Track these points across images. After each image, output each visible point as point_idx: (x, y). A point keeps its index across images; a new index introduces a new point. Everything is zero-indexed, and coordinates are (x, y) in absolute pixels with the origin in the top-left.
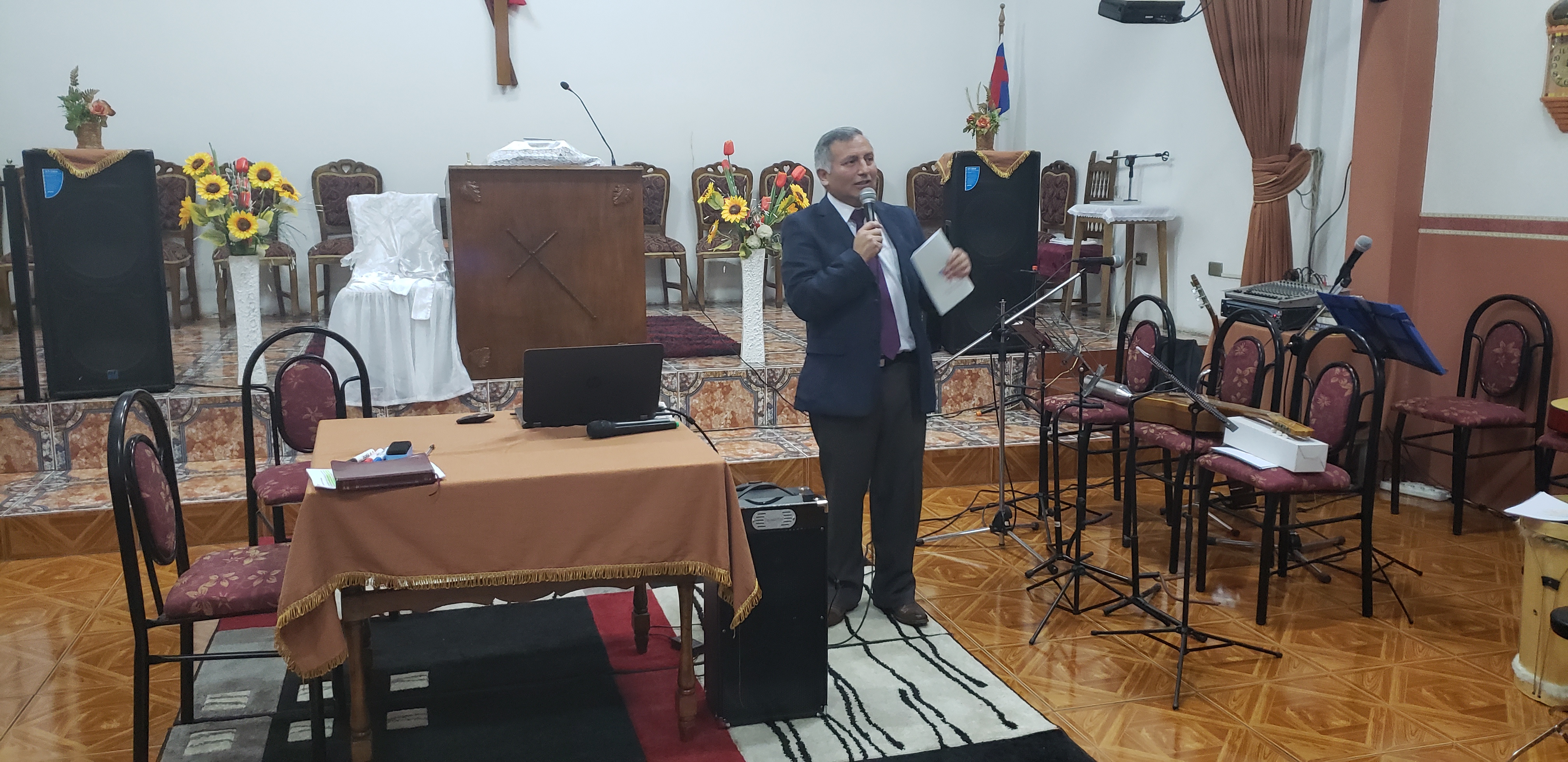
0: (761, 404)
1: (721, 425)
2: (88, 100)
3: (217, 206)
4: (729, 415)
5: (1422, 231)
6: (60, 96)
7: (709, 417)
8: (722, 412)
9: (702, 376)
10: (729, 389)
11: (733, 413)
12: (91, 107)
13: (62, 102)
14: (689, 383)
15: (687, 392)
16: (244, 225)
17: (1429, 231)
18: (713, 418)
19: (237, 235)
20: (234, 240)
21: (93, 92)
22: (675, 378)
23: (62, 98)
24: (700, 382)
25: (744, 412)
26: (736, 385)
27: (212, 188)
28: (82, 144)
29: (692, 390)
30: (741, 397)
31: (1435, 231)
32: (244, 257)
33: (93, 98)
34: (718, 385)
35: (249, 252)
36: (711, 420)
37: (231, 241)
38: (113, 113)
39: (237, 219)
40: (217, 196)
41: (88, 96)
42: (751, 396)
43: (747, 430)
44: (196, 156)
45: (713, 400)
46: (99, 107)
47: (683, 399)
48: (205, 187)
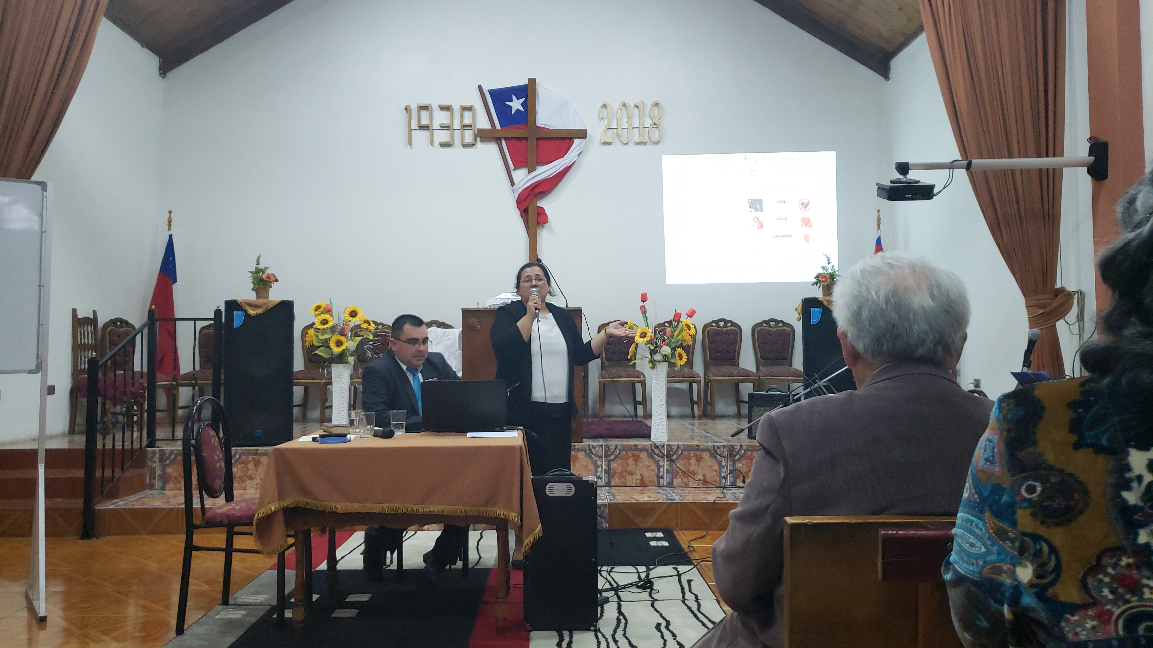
0: (661, 470)
1: (633, 483)
2: (263, 273)
3: (326, 333)
4: (638, 477)
6: (250, 271)
7: (624, 477)
8: (634, 474)
9: (620, 447)
10: (639, 457)
11: (641, 475)
12: (264, 277)
13: (251, 275)
14: (610, 452)
15: (609, 458)
16: (339, 344)
18: (627, 478)
19: (337, 350)
20: (335, 354)
21: (267, 268)
22: (601, 448)
23: (251, 272)
24: (618, 452)
25: (650, 475)
26: (643, 455)
27: (324, 322)
28: (258, 298)
29: (612, 457)
30: (647, 464)
32: (341, 364)
33: (266, 271)
34: (630, 455)
35: (343, 361)
36: (626, 480)
37: (334, 355)
38: (277, 281)
39: (336, 340)
40: (325, 327)
41: (263, 271)
42: (654, 463)
43: (650, 487)
44: (318, 304)
45: (628, 465)
46: (268, 277)
47: (606, 463)
48: (320, 321)
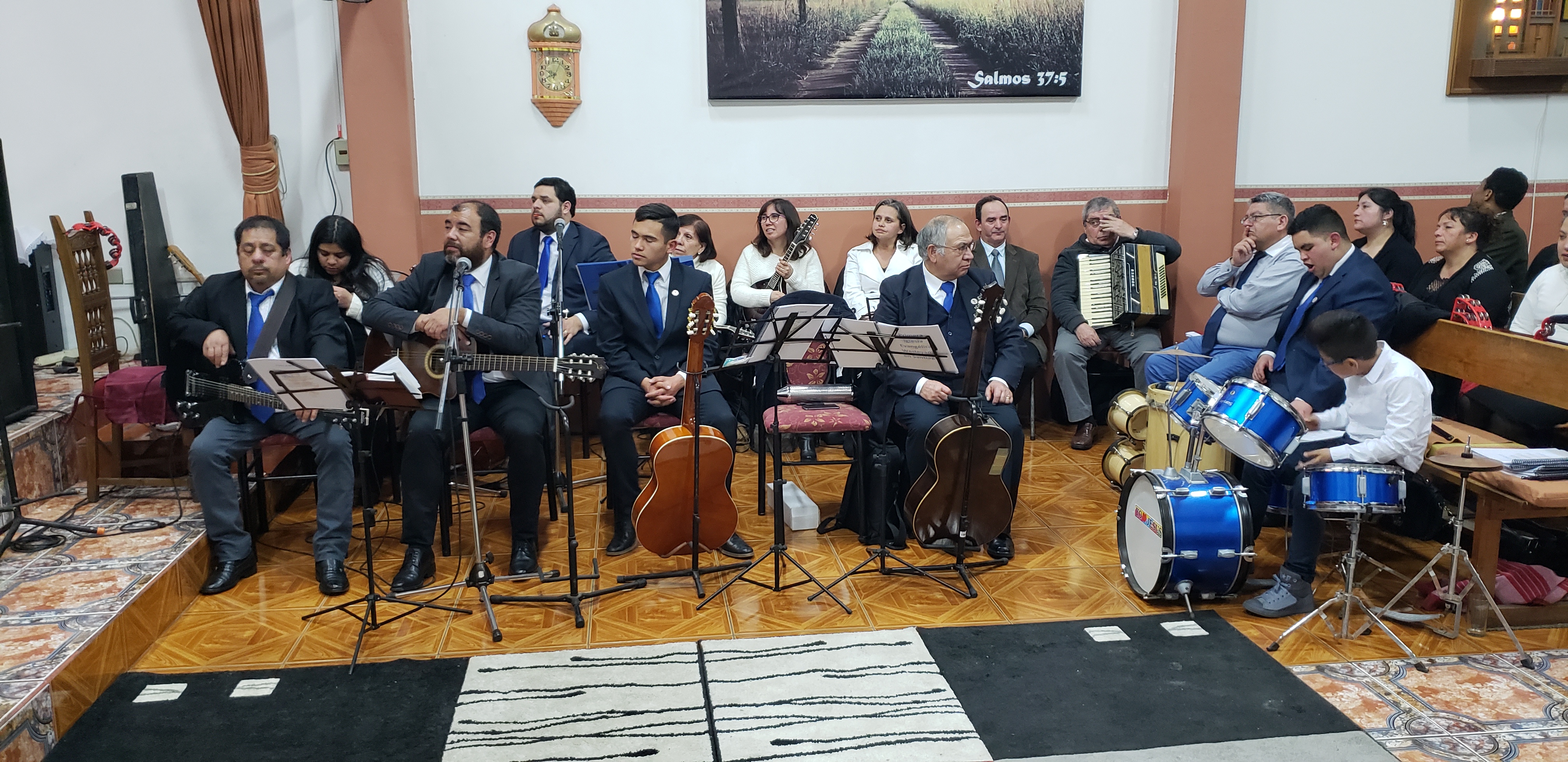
5: (423, 212)
17: (431, 212)
31: (438, 212)
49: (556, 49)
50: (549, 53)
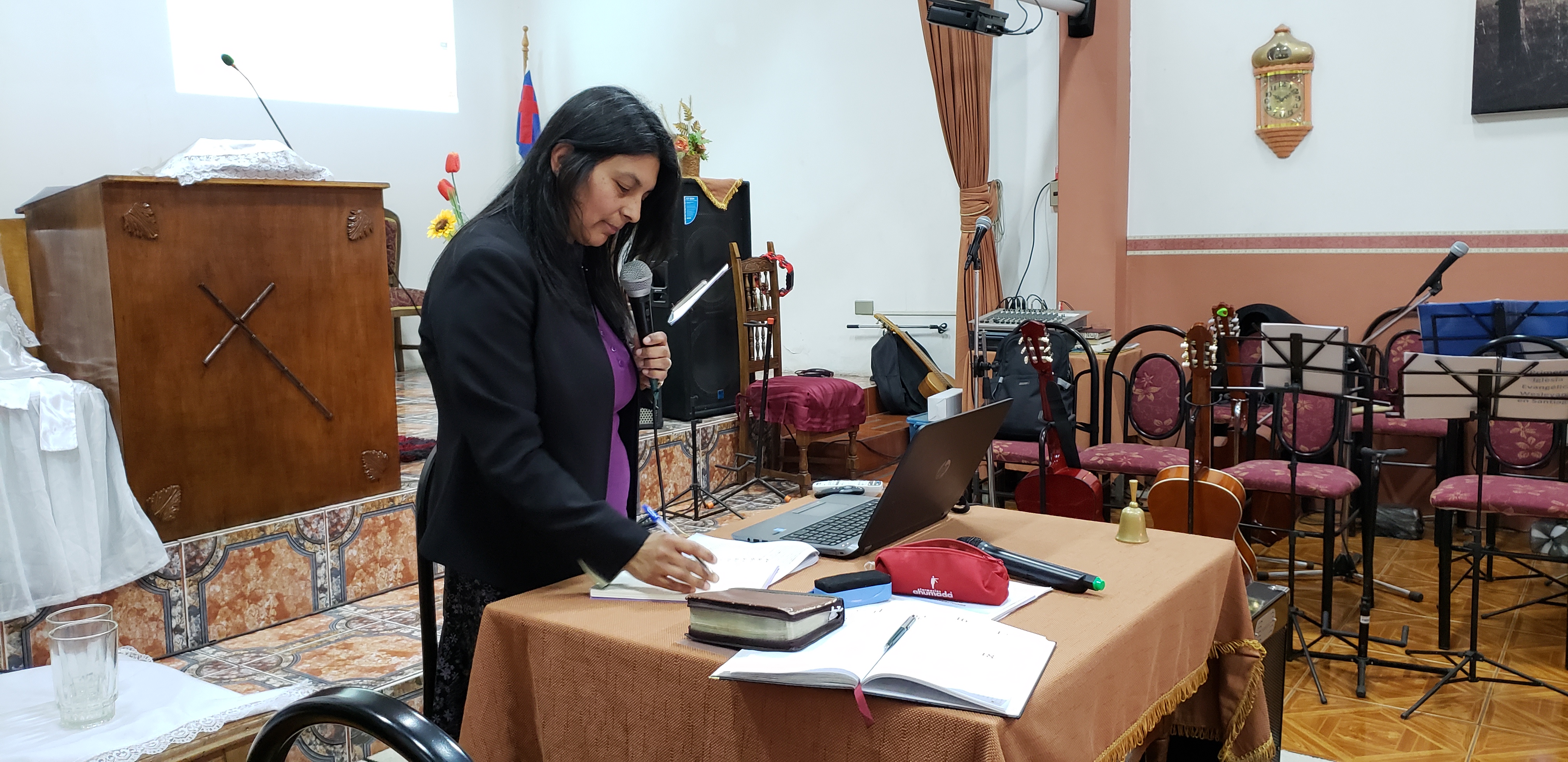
5: (1129, 253)
17: (1138, 253)
31: (1144, 253)
49: (1282, 72)
50: (1277, 77)
